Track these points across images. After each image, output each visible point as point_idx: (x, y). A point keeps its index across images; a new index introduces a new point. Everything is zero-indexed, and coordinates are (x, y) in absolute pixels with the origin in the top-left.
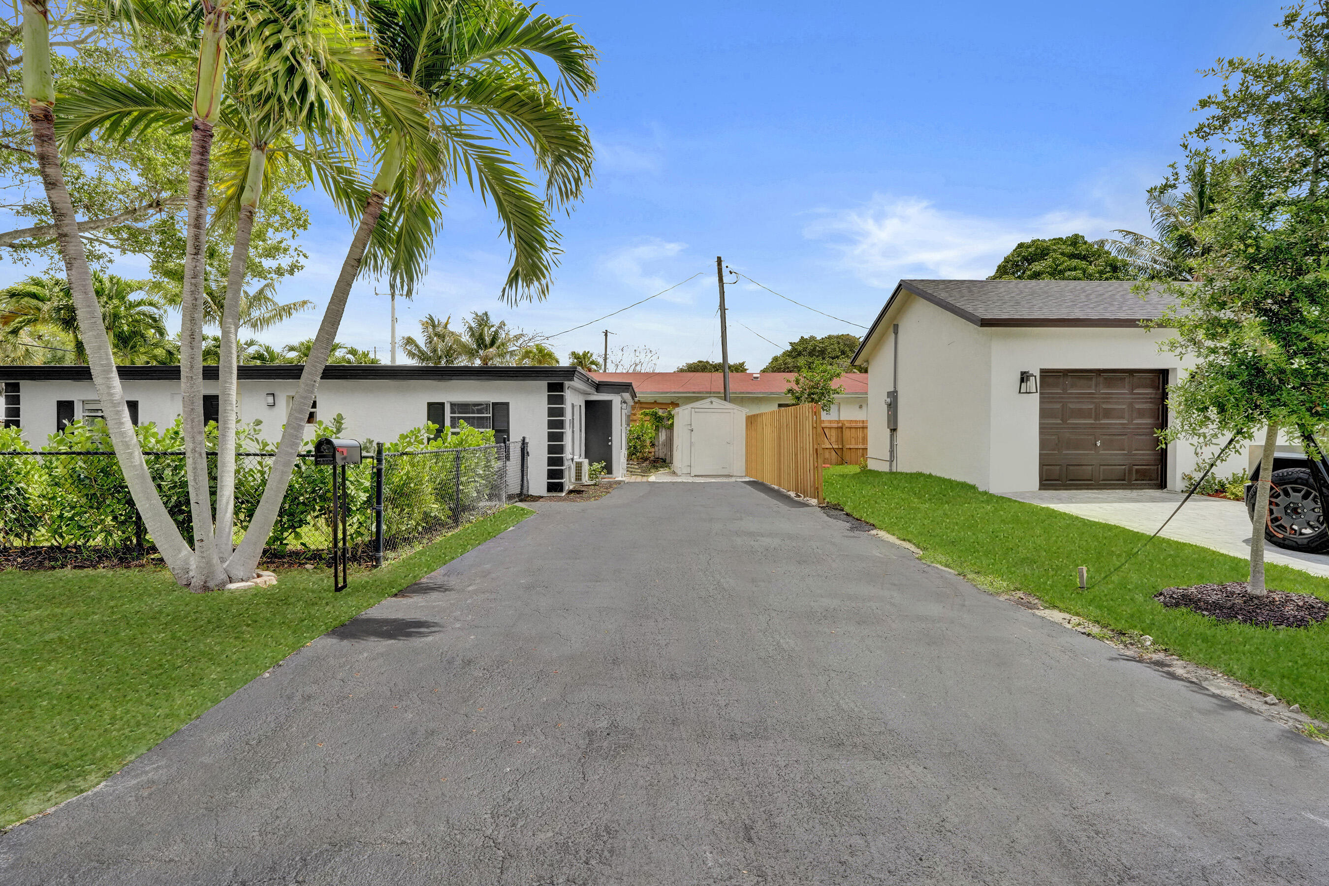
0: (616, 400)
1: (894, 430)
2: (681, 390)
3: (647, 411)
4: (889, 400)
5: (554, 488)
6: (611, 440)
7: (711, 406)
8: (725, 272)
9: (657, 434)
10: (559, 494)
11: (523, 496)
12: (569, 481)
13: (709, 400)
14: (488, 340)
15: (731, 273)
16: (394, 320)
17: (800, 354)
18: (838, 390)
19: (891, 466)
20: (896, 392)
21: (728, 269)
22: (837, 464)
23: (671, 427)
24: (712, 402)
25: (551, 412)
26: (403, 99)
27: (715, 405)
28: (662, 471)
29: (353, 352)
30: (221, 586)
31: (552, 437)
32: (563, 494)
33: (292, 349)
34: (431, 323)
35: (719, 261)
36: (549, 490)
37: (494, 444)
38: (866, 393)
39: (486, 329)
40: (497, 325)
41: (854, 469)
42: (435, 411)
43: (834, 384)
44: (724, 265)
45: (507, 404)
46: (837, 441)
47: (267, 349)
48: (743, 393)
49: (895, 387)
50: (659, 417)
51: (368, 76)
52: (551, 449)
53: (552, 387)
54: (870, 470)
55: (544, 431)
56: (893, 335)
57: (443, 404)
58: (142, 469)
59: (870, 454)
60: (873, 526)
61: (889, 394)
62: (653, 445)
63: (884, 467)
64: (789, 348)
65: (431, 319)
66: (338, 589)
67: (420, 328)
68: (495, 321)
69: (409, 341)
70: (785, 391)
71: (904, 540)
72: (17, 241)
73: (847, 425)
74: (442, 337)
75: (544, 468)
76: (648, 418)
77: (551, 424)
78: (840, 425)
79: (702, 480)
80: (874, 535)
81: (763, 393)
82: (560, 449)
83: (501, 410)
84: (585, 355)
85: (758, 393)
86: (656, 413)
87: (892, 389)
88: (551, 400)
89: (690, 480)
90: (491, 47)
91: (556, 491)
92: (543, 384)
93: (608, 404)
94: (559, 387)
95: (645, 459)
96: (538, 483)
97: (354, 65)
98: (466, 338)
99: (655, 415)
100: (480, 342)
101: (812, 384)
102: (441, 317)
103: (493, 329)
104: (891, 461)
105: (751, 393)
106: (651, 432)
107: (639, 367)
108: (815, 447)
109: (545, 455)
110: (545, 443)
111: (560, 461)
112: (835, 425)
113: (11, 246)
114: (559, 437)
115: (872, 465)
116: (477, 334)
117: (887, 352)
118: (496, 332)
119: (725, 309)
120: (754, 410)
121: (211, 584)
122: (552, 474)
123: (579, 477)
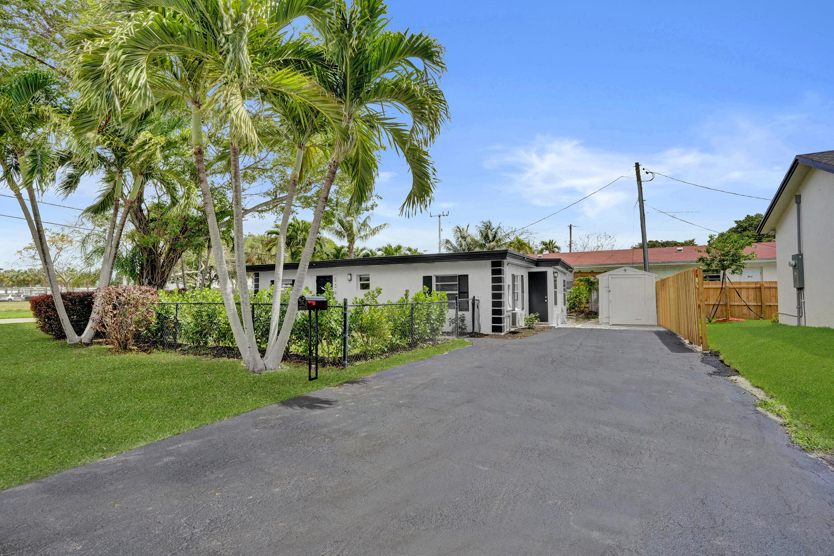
0: (550, 271)
1: (800, 289)
2: (612, 263)
3: (582, 278)
4: (793, 263)
5: (497, 329)
6: (547, 299)
7: (625, 273)
8: (642, 173)
9: (590, 295)
10: (500, 334)
11: (475, 334)
12: (507, 325)
13: (623, 269)
14: (491, 237)
15: (647, 173)
16: (440, 230)
17: (745, 229)
18: (750, 257)
19: (799, 321)
20: (802, 255)
21: (645, 171)
22: (756, 319)
23: (597, 290)
24: (625, 270)
25: (494, 280)
26: (331, 107)
27: (628, 272)
28: (593, 320)
29: (410, 250)
30: (260, 372)
31: (494, 296)
32: (503, 334)
33: (379, 250)
34: (459, 230)
35: (637, 166)
36: (493, 331)
37: (446, 300)
38: (775, 258)
39: (489, 231)
40: (496, 228)
41: (767, 322)
42: (427, 281)
43: (745, 252)
44: (641, 168)
45: (467, 276)
46: (755, 299)
47: (371, 251)
48: (665, 262)
49: (800, 251)
50: (591, 282)
51: (313, 99)
52: (494, 304)
53: (493, 264)
54: (781, 324)
55: (489, 292)
56: (795, 206)
57: (431, 277)
58: (234, 311)
59: (780, 311)
60: (737, 372)
61: (794, 257)
62: (588, 303)
63: (793, 322)
64: (735, 225)
65: (458, 227)
66: (311, 379)
67: (452, 233)
68: (495, 225)
69: (448, 242)
70: (696, 259)
71: (757, 387)
72: (260, 209)
73: (766, 285)
74: (464, 238)
75: (490, 316)
76: (583, 283)
77: (494, 288)
78: (758, 285)
79: (617, 328)
80: (732, 381)
81: (683, 262)
82: (500, 304)
83: (464, 279)
84: (551, 242)
85: (680, 262)
86: (589, 280)
87: (796, 252)
88: (494, 272)
89: (608, 327)
90: (388, 63)
91: (497, 331)
92: (489, 262)
93: (544, 274)
94: (499, 264)
95: (582, 312)
96: (486, 325)
97: (304, 95)
98: (478, 238)
99: (588, 281)
100: (486, 237)
101: (723, 252)
102: (463, 226)
103: (494, 230)
104: (799, 317)
105: (675, 262)
106: (585, 294)
107: (601, 248)
108: (698, 303)
109: (490, 308)
110: (490, 300)
111: (500, 312)
112: (753, 286)
113: (258, 211)
114: (499, 296)
115: (782, 320)
116: (484, 234)
117: (791, 219)
118: (496, 233)
119: (643, 201)
120: (663, 275)
121: (256, 370)
122: (495, 320)
123: (514, 323)
